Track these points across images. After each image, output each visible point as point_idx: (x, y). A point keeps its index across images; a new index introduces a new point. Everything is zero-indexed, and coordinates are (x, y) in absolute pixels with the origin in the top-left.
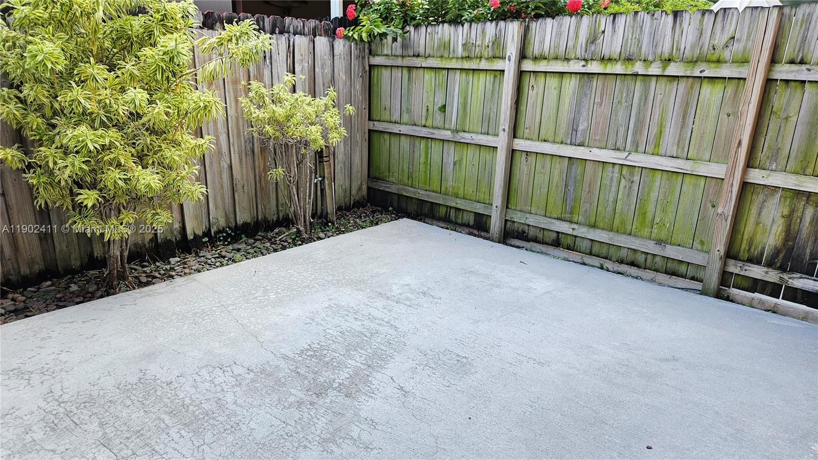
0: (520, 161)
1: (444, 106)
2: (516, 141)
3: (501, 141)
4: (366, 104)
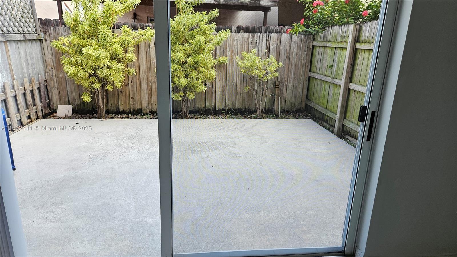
0: (352, 94)
1: (332, 66)
2: (351, 84)
3: (342, 83)
4: (308, 64)
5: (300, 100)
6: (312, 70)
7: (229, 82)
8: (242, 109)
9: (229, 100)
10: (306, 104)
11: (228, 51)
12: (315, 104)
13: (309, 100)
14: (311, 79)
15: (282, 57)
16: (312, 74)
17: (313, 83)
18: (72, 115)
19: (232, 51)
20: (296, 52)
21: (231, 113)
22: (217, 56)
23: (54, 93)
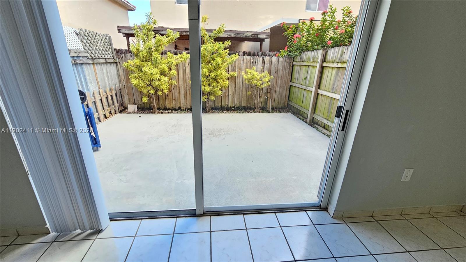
0: (320, 97)
1: (306, 78)
2: (319, 90)
3: (313, 89)
4: (290, 77)
5: (284, 101)
6: (292, 81)
7: (237, 89)
8: (246, 107)
9: (237, 101)
10: (288, 104)
11: (237, 68)
12: (294, 104)
13: (290, 101)
14: (291, 87)
15: (273, 72)
16: (292, 84)
17: (293, 89)
18: (137, 111)
19: (240, 69)
20: (282, 68)
21: (238, 109)
22: (229, 72)
23: (125, 97)
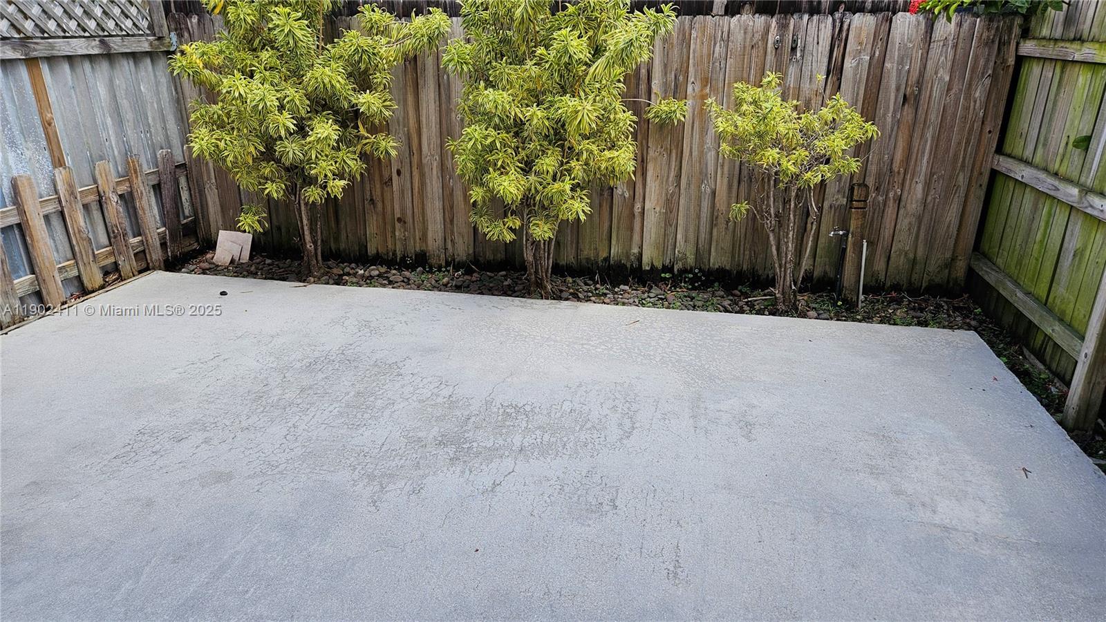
1: (1088, 139)
4: (994, 125)
5: (948, 255)
6: (1007, 149)
7: (689, 184)
9: (685, 241)
10: (971, 272)
11: (691, 79)
12: (1001, 277)
13: (985, 256)
14: (1000, 181)
15: (890, 96)
16: (1004, 164)
17: (1005, 195)
18: (251, 257)
19: (706, 81)
20: (947, 78)
21: (692, 281)
22: (653, 96)
23: (209, 199)
